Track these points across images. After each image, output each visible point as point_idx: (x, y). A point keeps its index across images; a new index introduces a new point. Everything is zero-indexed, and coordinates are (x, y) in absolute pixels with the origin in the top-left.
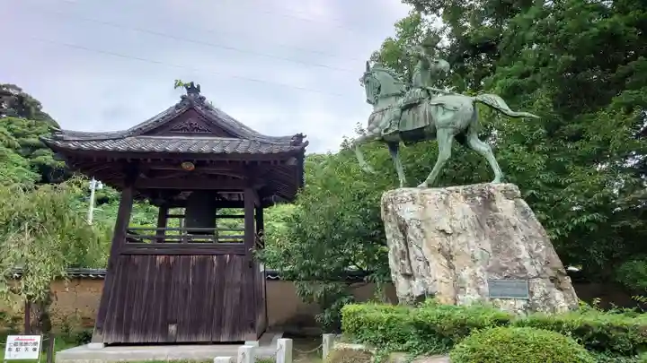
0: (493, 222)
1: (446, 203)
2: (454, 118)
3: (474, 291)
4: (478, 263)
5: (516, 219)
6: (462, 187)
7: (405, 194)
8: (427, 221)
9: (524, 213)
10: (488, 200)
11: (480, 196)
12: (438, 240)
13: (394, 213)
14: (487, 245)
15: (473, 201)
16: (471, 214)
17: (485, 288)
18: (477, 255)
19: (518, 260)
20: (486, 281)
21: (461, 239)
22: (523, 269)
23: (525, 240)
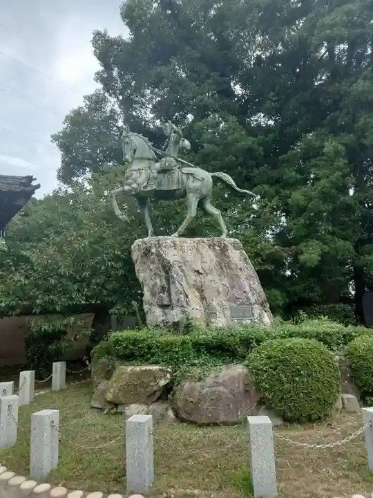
0: (228, 266)
1: (198, 250)
2: (201, 186)
3: (222, 315)
4: (221, 295)
5: (241, 264)
6: (206, 239)
7: (168, 241)
8: (185, 263)
9: (245, 259)
10: (224, 249)
11: (219, 246)
12: (193, 278)
13: (159, 255)
14: (226, 281)
15: (214, 249)
16: (215, 259)
17: (228, 313)
18: (221, 289)
19: (245, 292)
20: (228, 307)
21: (210, 277)
22: (248, 298)
23: (247, 279)
